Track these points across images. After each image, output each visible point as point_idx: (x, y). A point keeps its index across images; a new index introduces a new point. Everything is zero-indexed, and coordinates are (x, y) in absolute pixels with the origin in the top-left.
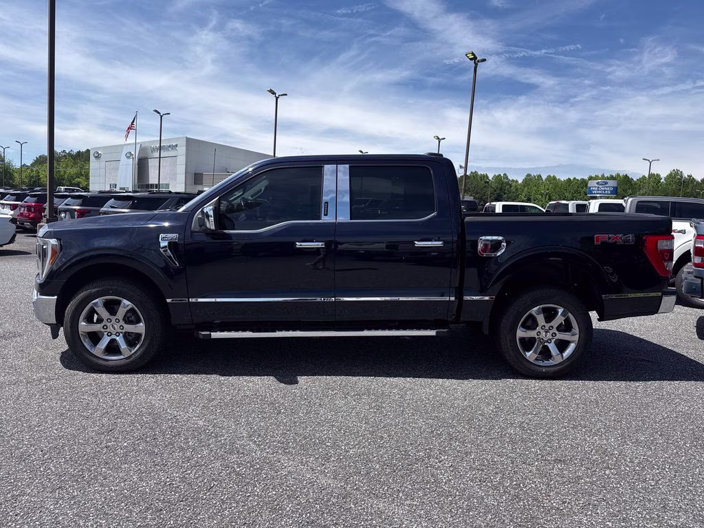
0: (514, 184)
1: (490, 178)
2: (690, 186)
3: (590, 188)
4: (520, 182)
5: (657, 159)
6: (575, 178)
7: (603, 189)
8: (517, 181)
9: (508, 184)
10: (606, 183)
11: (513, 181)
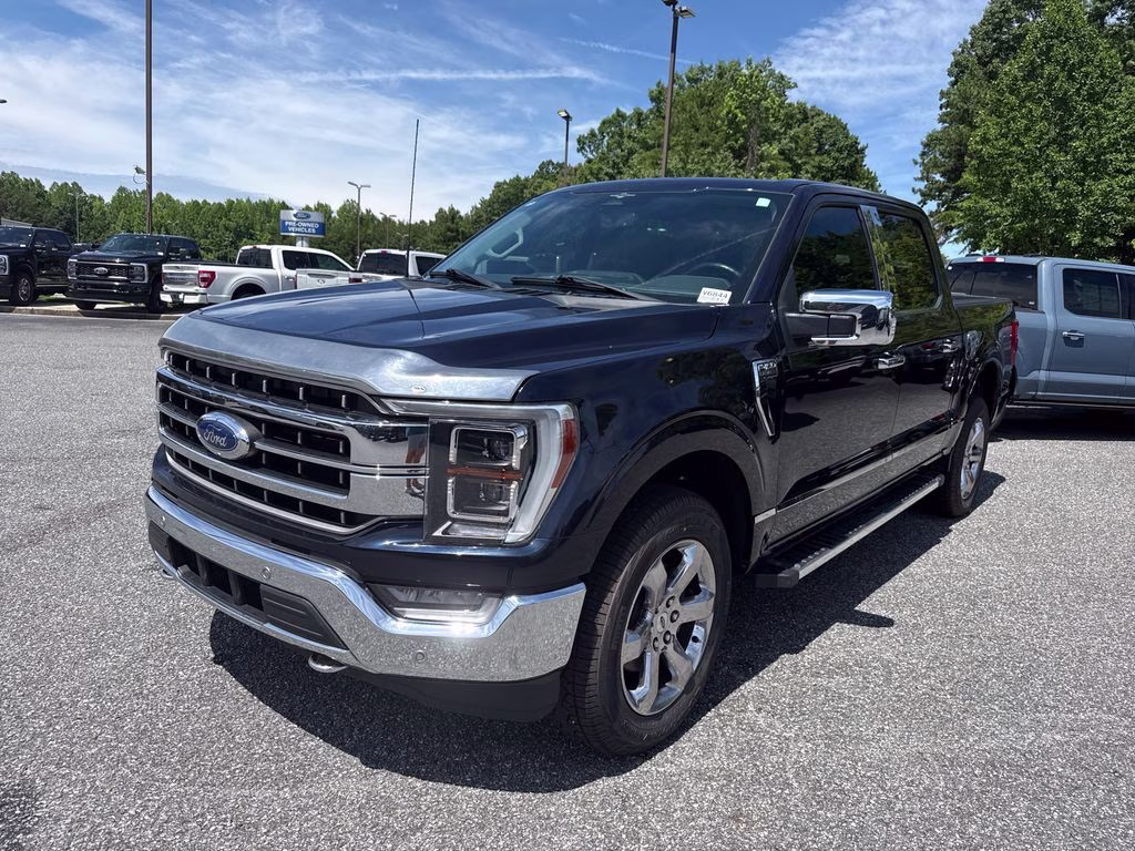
0: (97, 203)
1: (47, 189)
2: (371, 226)
3: (284, 222)
4: (108, 199)
5: (367, 184)
6: (205, 201)
7: (304, 225)
8: (100, 199)
9: (84, 201)
10: (308, 217)
11: (93, 197)
